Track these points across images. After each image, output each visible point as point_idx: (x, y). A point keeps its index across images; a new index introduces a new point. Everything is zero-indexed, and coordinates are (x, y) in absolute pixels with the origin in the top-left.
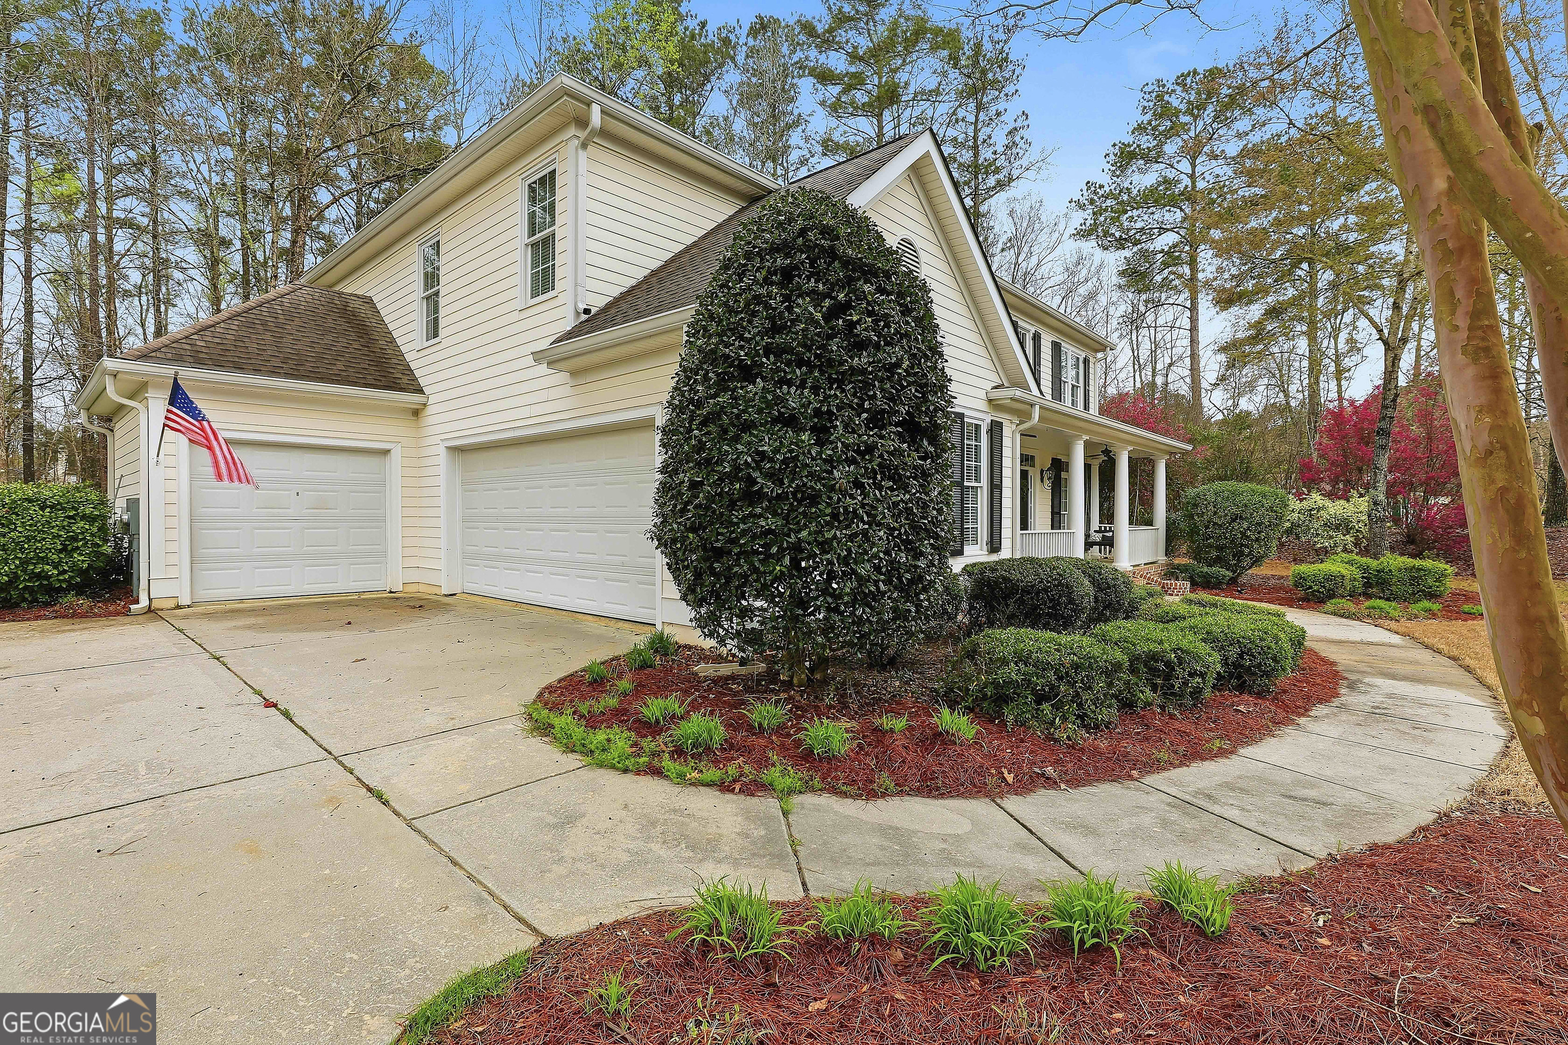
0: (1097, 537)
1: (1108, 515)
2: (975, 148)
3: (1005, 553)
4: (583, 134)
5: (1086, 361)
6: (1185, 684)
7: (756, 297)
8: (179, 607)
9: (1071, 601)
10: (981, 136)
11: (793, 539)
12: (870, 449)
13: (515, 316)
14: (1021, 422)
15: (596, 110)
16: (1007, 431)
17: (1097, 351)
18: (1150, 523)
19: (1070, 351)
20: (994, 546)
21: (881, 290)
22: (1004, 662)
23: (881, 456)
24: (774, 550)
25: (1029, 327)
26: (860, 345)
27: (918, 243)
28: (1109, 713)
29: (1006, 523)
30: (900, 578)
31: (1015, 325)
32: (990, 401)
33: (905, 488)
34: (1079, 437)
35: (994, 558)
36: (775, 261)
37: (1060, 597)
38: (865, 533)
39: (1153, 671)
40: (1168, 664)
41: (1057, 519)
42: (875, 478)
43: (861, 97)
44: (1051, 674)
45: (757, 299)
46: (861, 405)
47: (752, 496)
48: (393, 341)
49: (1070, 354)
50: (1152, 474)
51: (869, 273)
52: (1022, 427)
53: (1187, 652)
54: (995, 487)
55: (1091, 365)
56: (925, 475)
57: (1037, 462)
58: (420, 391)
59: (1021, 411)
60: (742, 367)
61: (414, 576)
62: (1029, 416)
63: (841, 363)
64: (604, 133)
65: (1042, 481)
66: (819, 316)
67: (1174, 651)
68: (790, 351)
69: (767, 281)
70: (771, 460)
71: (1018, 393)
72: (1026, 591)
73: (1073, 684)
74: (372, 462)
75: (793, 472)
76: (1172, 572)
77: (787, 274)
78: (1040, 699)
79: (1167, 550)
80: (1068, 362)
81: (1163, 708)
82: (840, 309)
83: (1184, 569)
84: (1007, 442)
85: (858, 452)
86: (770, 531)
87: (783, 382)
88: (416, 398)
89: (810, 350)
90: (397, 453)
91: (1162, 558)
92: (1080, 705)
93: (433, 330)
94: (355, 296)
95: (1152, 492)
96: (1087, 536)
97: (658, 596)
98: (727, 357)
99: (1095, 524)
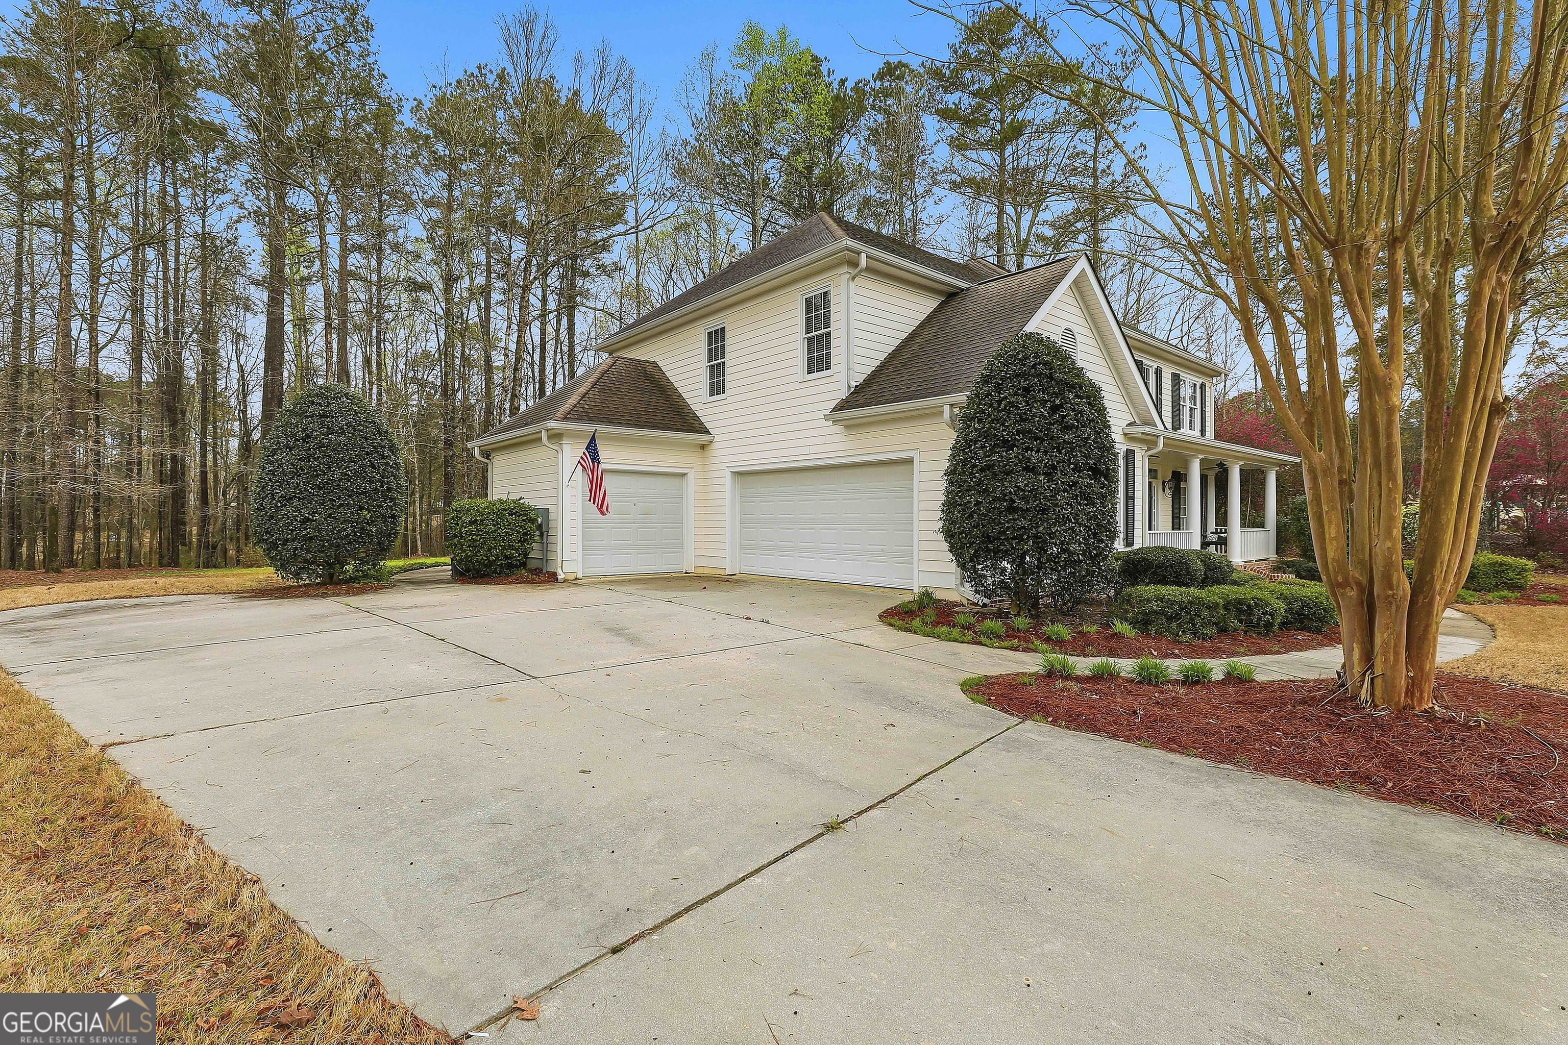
0: (1214, 538)
1: (1222, 518)
2: (1096, 178)
3: (1137, 546)
4: (854, 272)
5: (1203, 386)
6: (1259, 619)
7: (1009, 403)
8: (576, 579)
9: (1188, 573)
10: (1101, 166)
11: (1034, 531)
12: (1075, 484)
13: (796, 386)
14: (1149, 449)
15: (863, 256)
16: (1138, 456)
17: (1212, 377)
18: (1262, 525)
19: (1189, 378)
20: (1129, 542)
21: (1077, 396)
22: (1148, 601)
23: (1081, 487)
24: (1025, 537)
25: (1151, 364)
26: (1067, 428)
27: (1075, 329)
28: (1211, 631)
29: (1138, 525)
30: (1090, 554)
31: (1139, 364)
32: (1125, 435)
33: (1094, 504)
34: (1195, 456)
35: (1129, 549)
36: (1020, 383)
37: (1181, 570)
38: (1072, 528)
39: (1241, 611)
40: (1249, 606)
41: (1177, 523)
42: (1077, 499)
43: (984, 132)
44: (1176, 607)
45: (1011, 404)
46: (1069, 460)
47: (1011, 509)
48: (680, 396)
49: (1187, 381)
50: (1263, 483)
51: (1071, 387)
52: (1150, 453)
53: (1261, 600)
54: (1130, 498)
55: (1207, 389)
56: (1103, 496)
57: (1159, 475)
58: (707, 432)
59: (1149, 441)
60: (1005, 442)
61: (703, 562)
62: (1156, 444)
63: (1058, 438)
64: (868, 269)
65: (1164, 490)
66: (1046, 413)
67: (1253, 599)
68: (1030, 431)
69: (1016, 394)
70: (1024, 491)
71: (1147, 429)
72: (1159, 567)
73: (1188, 613)
74: (675, 481)
75: (1035, 496)
76: (1279, 568)
77: (1027, 390)
78: (1170, 619)
79: (1277, 549)
80: (1186, 391)
81: (1245, 632)
82: (1055, 409)
83: (1290, 565)
84: (1138, 464)
85: (1069, 485)
86: (1024, 527)
87: (1027, 449)
88: (701, 438)
89: (1041, 431)
90: (691, 476)
91: (1273, 556)
92: (1194, 625)
93: (717, 388)
94: (648, 362)
95: (1264, 498)
96: (1204, 536)
97: (916, 572)
98: (995, 435)
99: (1212, 526)
